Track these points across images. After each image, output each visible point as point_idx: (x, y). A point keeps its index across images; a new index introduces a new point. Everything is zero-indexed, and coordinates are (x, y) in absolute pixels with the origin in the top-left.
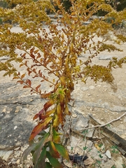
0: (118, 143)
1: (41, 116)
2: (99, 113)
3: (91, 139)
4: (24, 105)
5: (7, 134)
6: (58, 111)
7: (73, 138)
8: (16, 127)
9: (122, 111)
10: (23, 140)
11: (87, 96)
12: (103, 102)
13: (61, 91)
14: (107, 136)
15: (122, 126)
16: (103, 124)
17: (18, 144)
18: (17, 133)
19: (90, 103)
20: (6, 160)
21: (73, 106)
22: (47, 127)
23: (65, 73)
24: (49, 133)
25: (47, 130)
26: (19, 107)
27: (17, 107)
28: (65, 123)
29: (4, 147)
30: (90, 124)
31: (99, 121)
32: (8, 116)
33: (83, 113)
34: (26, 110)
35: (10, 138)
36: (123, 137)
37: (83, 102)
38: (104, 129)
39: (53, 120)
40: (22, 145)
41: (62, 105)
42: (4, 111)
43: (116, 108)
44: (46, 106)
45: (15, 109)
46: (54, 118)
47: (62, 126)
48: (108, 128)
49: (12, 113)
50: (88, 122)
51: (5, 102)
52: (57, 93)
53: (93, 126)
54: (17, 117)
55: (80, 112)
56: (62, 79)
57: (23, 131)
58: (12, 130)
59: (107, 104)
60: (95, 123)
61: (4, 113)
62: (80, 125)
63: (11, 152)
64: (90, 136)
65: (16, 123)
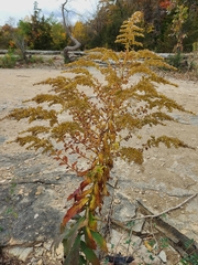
0: (177, 241)
1: (76, 197)
2: (152, 197)
3: (139, 234)
4: (47, 184)
5: (26, 224)
6: (96, 191)
7: (114, 233)
8: (37, 215)
9: (185, 196)
10: (46, 234)
11: (135, 174)
12: (158, 183)
13: (99, 169)
14: (162, 230)
15: (183, 217)
16: (156, 213)
17: (40, 238)
18: (38, 224)
19: (140, 184)
20: (24, 260)
21: (115, 187)
22: (82, 210)
23: (104, 150)
24: (85, 217)
25: (82, 214)
26: (41, 188)
27: (39, 188)
28: (103, 206)
29: (21, 242)
30: (139, 214)
31: (150, 209)
32: (25, 200)
33: (129, 198)
34: (51, 192)
35: (29, 230)
36: (183, 232)
37: (129, 181)
38: (158, 220)
39: (89, 202)
40: (45, 240)
41: (100, 185)
42: (21, 192)
43: (176, 191)
44: (83, 186)
45: (35, 190)
46: (90, 199)
47: (100, 209)
48: (164, 219)
49: (32, 195)
50: (136, 211)
51: (21, 180)
52: (95, 171)
53: (142, 216)
54: (39, 202)
55: (125, 195)
56: (101, 156)
57: (46, 220)
58: (31, 219)
59: (163, 185)
60: (145, 212)
61: (20, 195)
62: (125, 214)
63: (30, 250)
64: (138, 229)
65: (36, 209)
